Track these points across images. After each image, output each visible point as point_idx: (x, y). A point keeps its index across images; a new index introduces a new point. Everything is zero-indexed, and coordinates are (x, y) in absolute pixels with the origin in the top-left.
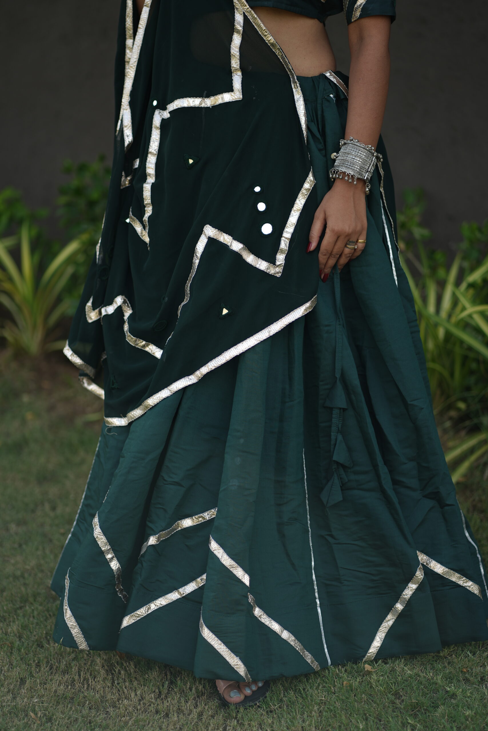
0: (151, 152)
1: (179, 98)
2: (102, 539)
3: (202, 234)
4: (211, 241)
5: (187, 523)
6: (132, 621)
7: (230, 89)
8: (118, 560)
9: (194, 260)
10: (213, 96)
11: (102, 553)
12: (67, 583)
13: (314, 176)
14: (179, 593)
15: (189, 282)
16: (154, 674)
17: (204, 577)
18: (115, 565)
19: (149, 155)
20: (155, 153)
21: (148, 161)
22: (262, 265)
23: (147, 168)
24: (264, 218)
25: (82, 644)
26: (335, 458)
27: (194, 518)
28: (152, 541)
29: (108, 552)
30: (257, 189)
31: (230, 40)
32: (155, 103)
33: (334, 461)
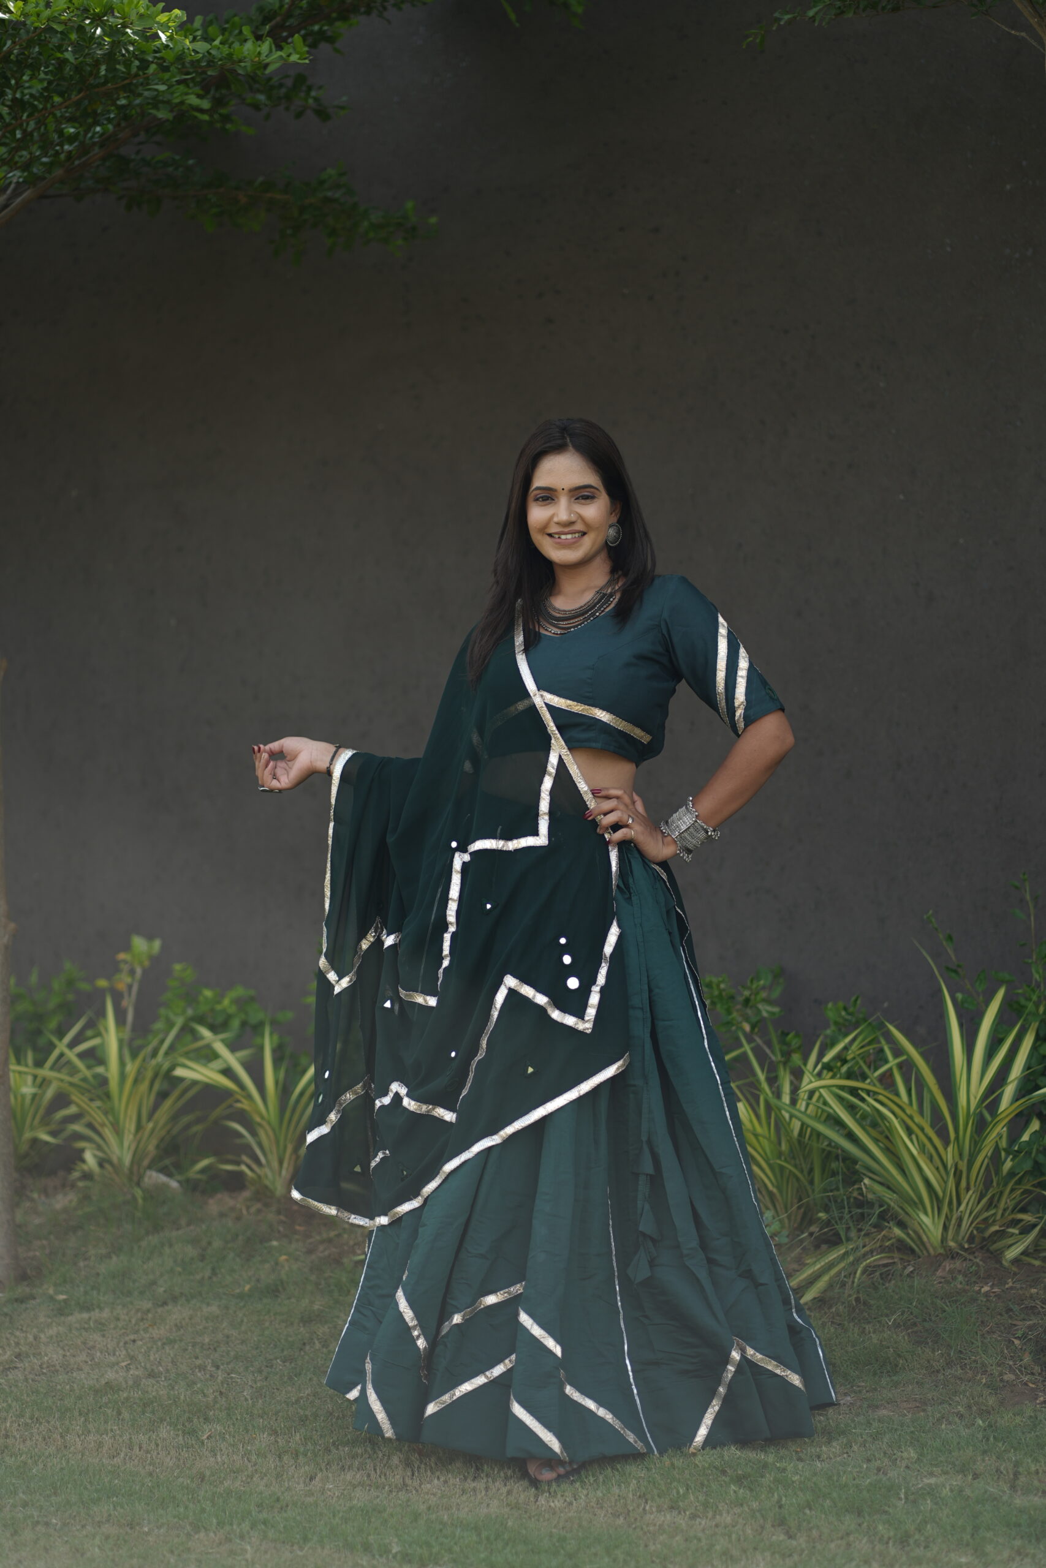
0: (451, 899)
1: (482, 839)
2: (408, 1313)
3: (501, 984)
4: (512, 992)
5: (491, 1300)
6: (436, 1409)
7: (535, 833)
8: (426, 1339)
9: (492, 1012)
10: (517, 838)
11: (408, 1329)
12: (368, 1367)
13: (619, 926)
14: (486, 1377)
15: (486, 1035)
16: (459, 1464)
17: (513, 1357)
18: (421, 1343)
19: (450, 902)
20: (456, 899)
21: (448, 908)
22: (570, 1020)
23: (448, 916)
24: (570, 971)
25: (389, 1433)
26: (641, 1228)
27: (498, 1293)
28: (457, 1319)
29: (414, 1327)
30: (563, 941)
31: (541, 782)
32: (454, 844)
33: (641, 1232)
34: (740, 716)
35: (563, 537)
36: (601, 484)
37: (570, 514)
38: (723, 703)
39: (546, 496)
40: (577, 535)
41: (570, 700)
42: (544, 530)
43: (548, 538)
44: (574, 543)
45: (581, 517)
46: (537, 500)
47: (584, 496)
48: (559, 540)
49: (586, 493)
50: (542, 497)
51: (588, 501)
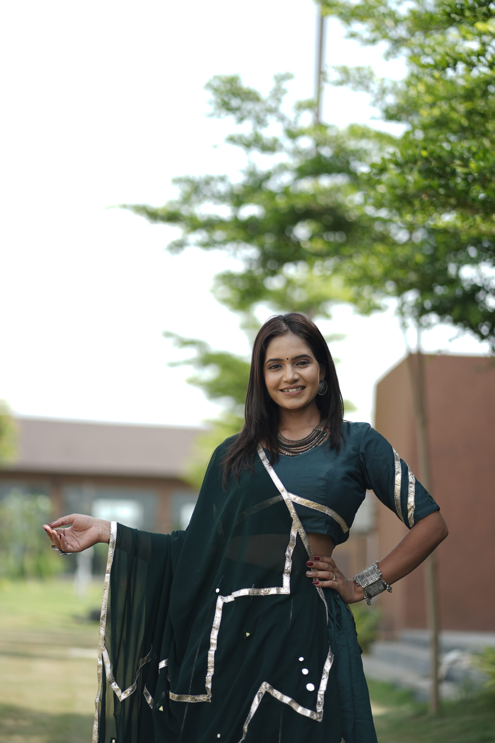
0: (214, 627)
3: (259, 688)
4: (267, 694)
7: (280, 585)
15: (247, 723)
19: (213, 629)
20: (217, 627)
21: (212, 633)
23: (211, 639)
24: (308, 679)
30: (301, 659)
31: (286, 550)
32: (218, 590)
34: (411, 515)
35: (290, 390)
36: (312, 354)
37: (294, 375)
38: (399, 507)
39: (277, 365)
40: (299, 389)
41: (308, 499)
42: (277, 387)
43: (280, 392)
44: (299, 394)
45: (301, 376)
46: (270, 368)
47: (302, 362)
48: (288, 393)
49: (303, 361)
50: (274, 366)
51: (305, 365)
